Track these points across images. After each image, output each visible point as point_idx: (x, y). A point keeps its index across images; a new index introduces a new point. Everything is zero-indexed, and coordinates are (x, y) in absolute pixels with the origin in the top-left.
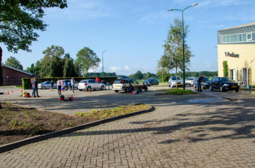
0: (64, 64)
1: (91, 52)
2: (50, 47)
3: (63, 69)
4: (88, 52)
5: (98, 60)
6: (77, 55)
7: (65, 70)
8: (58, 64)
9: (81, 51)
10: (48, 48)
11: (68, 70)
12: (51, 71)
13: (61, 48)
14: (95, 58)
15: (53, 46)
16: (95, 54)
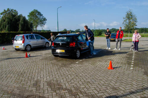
0: (19, 20)
1: (39, 13)
2: (6, 10)
3: (18, 25)
4: (37, 13)
5: (45, 19)
7: (20, 26)
8: (13, 20)
9: (32, 12)
11: (23, 26)
12: (7, 26)
13: (15, 11)
14: (42, 18)
15: (8, 9)
16: (42, 15)
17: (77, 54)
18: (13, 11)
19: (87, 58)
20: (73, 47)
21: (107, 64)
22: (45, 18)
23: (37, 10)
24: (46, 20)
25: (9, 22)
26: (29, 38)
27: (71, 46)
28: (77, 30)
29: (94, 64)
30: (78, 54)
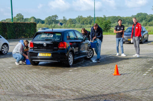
17: (69, 60)
19: (85, 66)
20: (64, 49)
21: (113, 71)
27: (60, 48)
28: (50, 17)
29: (95, 72)
30: (71, 60)
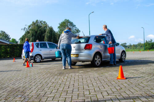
1: (71, 24)
3: (44, 37)
4: (69, 24)
6: (59, 27)
8: (39, 32)
9: (62, 23)
10: (33, 22)
12: (31, 39)
13: (45, 22)
14: (75, 29)
15: (37, 21)
16: (75, 26)
18: (42, 22)
22: (78, 30)
23: (68, 20)
24: (80, 31)
25: (33, 34)
26: (39, 47)
